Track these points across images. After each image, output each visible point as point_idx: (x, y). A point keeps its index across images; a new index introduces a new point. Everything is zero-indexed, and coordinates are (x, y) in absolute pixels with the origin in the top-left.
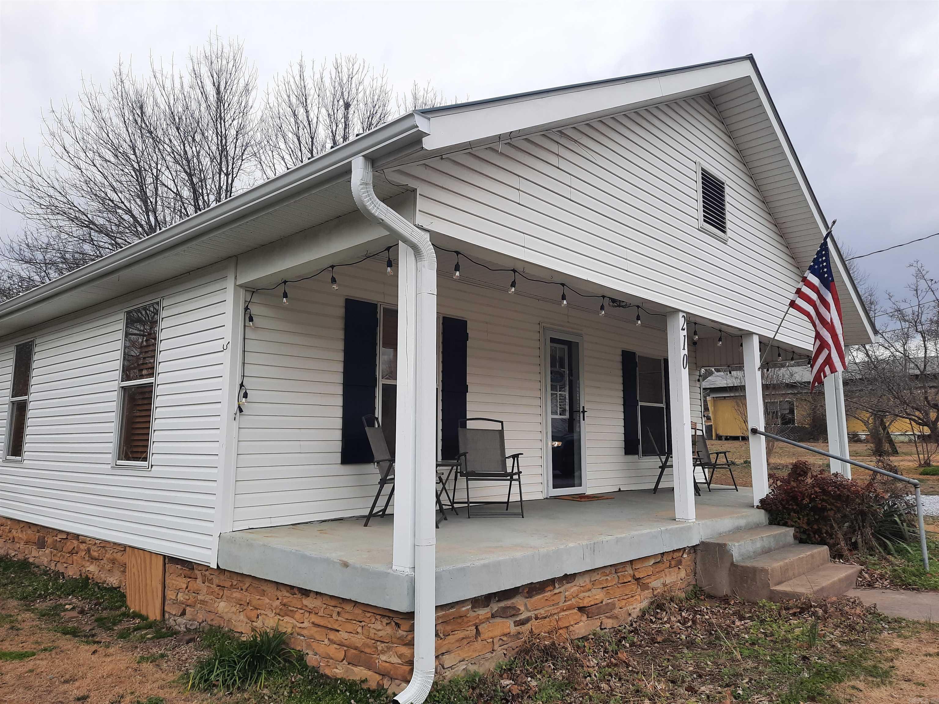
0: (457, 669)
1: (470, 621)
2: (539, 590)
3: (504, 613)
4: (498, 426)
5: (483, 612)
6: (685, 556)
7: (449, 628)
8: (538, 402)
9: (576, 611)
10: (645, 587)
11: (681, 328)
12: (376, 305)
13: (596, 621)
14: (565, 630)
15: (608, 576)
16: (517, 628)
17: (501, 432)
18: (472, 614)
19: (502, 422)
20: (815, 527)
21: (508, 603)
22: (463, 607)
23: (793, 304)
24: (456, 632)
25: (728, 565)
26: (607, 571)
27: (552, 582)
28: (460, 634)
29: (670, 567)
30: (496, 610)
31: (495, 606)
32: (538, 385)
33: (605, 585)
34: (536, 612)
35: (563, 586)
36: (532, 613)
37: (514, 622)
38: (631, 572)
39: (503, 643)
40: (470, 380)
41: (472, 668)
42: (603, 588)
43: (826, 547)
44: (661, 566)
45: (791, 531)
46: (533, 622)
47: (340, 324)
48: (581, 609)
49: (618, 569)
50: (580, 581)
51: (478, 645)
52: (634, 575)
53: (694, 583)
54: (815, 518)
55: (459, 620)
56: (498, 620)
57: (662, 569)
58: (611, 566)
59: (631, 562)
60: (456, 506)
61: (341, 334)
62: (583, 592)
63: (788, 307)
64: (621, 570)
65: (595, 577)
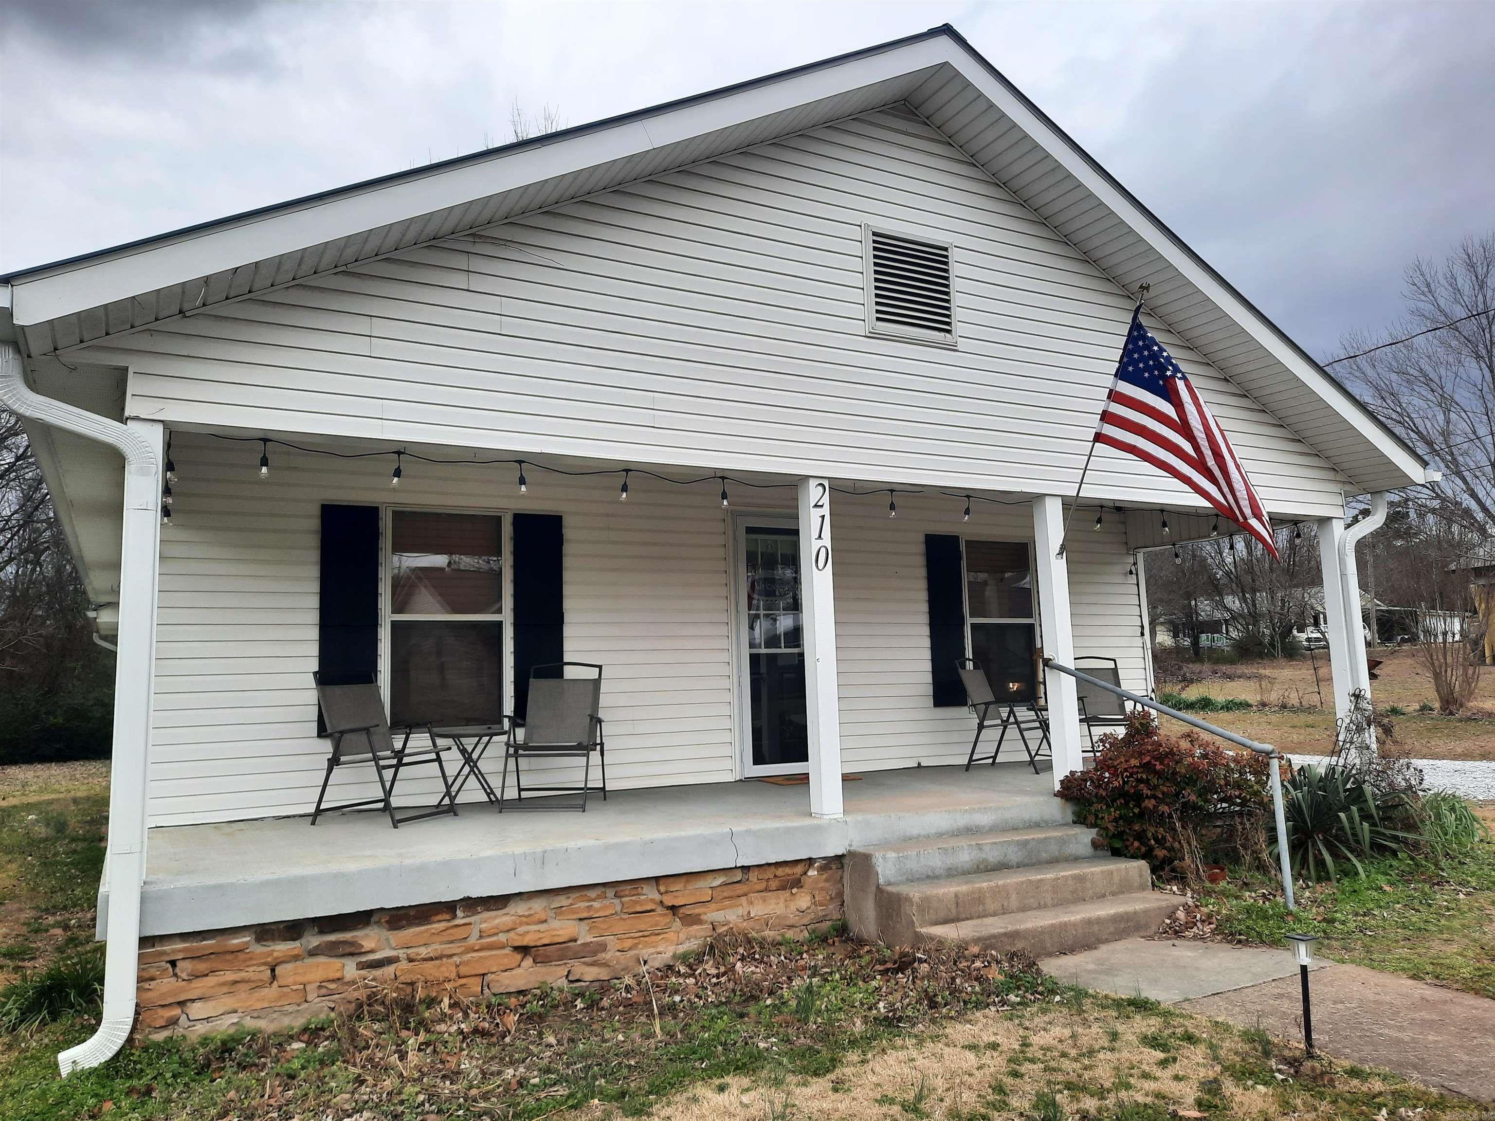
0: (219, 1022)
1: (251, 959)
2: (416, 918)
3: (332, 950)
4: (593, 674)
5: (282, 948)
6: (812, 873)
7: (202, 967)
8: (723, 630)
9: (507, 951)
10: (692, 920)
11: (812, 504)
12: (378, 508)
13: (559, 968)
14: (479, 980)
15: (594, 900)
16: (362, 972)
17: (597, 683)
18: (259, 949)
19: (600, 667)
20: (1137, 827)
21: (347, 936)
22: (234, 938)
23: (1099, 438)
24: (222, 973)
25: (874, 889)
26: (592, 894)
27: (450, 907)
28: (230, 976)
29: (766, 890)
30: (315, 944)
31: (314, 940)
32: (723, 604)
33: (585, 915)
34: (409, 951)
35: (474, 914)
36: (401, 951)
37: (357, 964)
38: (657, 897)
39: (330, 992)
40: (569, 605)
41: (250, 1023)
42: (580, 919)
43: (1143, 864)
44: (741, 889)
45: (1092, 833)
46: (404, 965)
47: (313, 541)
48: (524, 950)
49: (622, 891)
50: (519, 909)
51: (272, 992)
52: (661, 902)
53: (836, 916)
54: (1134, 813)
55: (229, 957)
56: (322, 959)
57: (739, 892)
58: (604, 885)
59: (657, 879)
60: (524, 794)
61: (315, 556)
62: (528, 924)
63: (1091, 444)
64: (627, 893)
65: (562, 901)
